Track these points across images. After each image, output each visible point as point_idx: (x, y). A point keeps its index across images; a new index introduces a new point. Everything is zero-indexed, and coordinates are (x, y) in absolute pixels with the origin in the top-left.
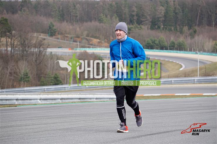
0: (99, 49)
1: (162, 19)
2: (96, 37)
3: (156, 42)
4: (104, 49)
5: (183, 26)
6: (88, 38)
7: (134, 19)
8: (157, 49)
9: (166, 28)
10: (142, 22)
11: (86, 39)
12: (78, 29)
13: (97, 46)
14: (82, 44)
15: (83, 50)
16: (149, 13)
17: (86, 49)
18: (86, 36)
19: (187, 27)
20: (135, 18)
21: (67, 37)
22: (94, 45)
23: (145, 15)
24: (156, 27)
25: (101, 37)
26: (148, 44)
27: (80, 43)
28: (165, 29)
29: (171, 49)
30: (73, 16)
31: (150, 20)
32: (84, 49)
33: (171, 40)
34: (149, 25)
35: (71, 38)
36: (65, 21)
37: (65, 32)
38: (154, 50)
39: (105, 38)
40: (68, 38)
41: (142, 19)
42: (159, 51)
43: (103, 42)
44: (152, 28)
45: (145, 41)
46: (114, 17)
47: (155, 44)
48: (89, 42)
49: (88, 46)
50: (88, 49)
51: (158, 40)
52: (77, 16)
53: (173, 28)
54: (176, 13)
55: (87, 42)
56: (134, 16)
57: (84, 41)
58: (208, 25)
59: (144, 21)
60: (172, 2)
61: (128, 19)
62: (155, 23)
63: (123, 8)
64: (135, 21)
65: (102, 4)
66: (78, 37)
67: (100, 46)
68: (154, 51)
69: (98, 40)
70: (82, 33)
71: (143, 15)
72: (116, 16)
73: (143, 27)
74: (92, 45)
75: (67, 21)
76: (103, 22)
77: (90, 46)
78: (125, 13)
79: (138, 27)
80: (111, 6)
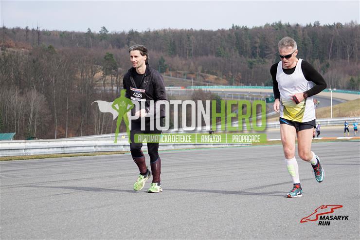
0: (216, 86)
2: (213, 74)
4: (222, 86)
6: (203, 74)
7: (257, 52)
10: (265, 55)
11: (201, 75)
12: (192, 64)
13: (214, 83)
14: (197, 82)
15: (197, 88)
17: (201, 87)
18: (202, 72)
19: (318, 60)
20: (258, 50)
21: (179, 73)
23: (270, 46)
25: (218, 72)
27: (194, 80)
30: (186, 49)
32: (199, 87)
35: (184, 75)
36: (177, 55)
37: (177, 67)
39: (223, 74)
40: (180, 75)
41: (266, 52)
43: (221, 78)
46: (233, 50)
48: (204, 79)
49: (204, 83)
50: (203, 87)
52: (191, 50)
54: (305, 45)
55: (202, 78)
56: (257, 48)
57: (199, 78)
58: (342, 58)
59: (268, 54)
60: (301, 32)
61: (250, 51)
63: (243, 39)
64: (258, 54)
65: (219, 34)
66: (192, 74)
67: (218, 84)
69: (215, 77)
70: (197, 69)
71: (267, 47)
72: (236, 48)
73: (267, 60)
74: (208, 82)
75: (179, 56)
76: (220, 56)
77: (206, 83)
78: (246, 45)
79: (261, 61)
80: (230, 36)
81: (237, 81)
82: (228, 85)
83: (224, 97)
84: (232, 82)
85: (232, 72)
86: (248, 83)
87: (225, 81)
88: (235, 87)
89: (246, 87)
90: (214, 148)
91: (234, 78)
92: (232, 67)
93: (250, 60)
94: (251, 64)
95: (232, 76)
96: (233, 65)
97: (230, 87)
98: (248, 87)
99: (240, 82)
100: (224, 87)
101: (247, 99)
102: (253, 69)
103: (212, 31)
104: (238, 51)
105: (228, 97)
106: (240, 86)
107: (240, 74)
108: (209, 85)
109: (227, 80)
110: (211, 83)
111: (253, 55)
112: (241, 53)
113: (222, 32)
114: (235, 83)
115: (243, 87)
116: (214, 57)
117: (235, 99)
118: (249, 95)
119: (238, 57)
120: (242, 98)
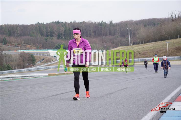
0: (31, 50)
1: (63, 34)
2: (29, 44)
4: (33, 50)
6: (25, 45)
9: (65, 38)
10: (53, 35)
11: (24, 45)
12: (19, 40)
14: (22, 48)
15: (22, 51)
16: (56, 31)
17: (24, 50)
20: (49, 33)
23: (54, 32)
24: (60, 38)
25: (31, 44)
26: (56, 47)
27: (20, 47)
30: (16, 34)
31: (57, 34)
35: (16, 45)
37: (12, 42)
39: (34, 44)
40: (14, 45)
43: (33, 46)
45: (55, 45)
50: (25, 50)
52: (18, 34)
53: (69, 38)
54: (70, 31)
55: (24, 47)
56: (48, 32)
58: (86, 36)
60: (68, 25)
61: (46, 34)
62: (60, 36)
63: (42, 29)
66: (19, 44)
67: (31, 49)
69: (30, 46)
70: (22, 42)
72: (39, 33)
73: (53, 38)
75: (13, 36)
76: (32, 36)
78: (44, 31)
79: (51, 38)
80: (36, 27)
81: (40, 47)
83: (35, 55)
85: (38, 44)
86: (45, 48)
88: (39, 50)
89: (44, 50)
90: (31, 78)
92: (38, 41)
93: (46, 38)
94: (46, 40)
97: (37, 50)
99: (42, 48)
100: (35, 50)
101: (45, 55)
102: (47, 42)
103: (28, 25)
104: (40, 34)
105: (36, 55)
107: (41, 44)
109: (36, 47)
110: (28, 49)
111: (47, 36)
112: (42, 35)
113: (32, 25)
114: (39, 49)
116: (29, 37)
117: (40, 56)
118: (46, 54)
119: (40, 36)
120: (43, 55)
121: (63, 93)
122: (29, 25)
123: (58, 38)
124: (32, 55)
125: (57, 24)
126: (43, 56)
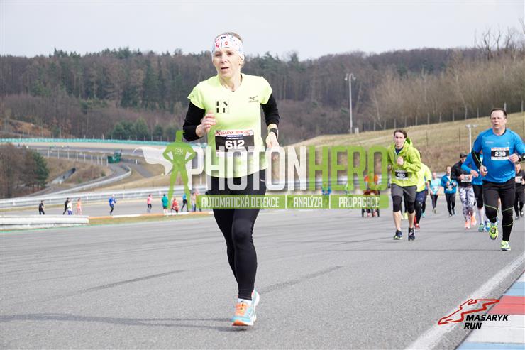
0: (33, 139)
1: (139, 89)
2: (28, 121)
3: (131, 128)
4: (43, 139)
5: (175, 101)
6: (14, 121)
7: (93, 90)
8: (133, 139)
9: (147, 105)
10: (106, 93)
11: (10, 123)
13: (30, 134)
14: (4, 132)
16: (119, 80)
17: (10, 140)
18: (11, 118)
19: (180, 102)
20: (95, 87)
22: (25, 133)
23: (112, 81)
24: (131, 102)
25: (36, 119)
26: (118, 130)
28: (144, 107)
29: (155, 140)
31: (121, 91)
32: (7, 140)
33: (156, 125)
34: (119, 99)
38: (128, 141)
39: (44, 122)
41: (105, 89)
42: (137, 144)
43: (40, 127)
44: (124, 105)
45: (112, 126)
46: (59, 85)
47: (130, 131)
48: (15, 128)
49: (14, 134)
50: (14, 140)
51: (134, 124)
53: (157, 105)
54: (163, 80)
55: (12, 127)
56: (92, 83)
57: (7, 126)
59: (110, 93)
60: (156, 63)
61: (83, 89)
62: (128, 95)
63: (72, 71)
64: (94, 92)
65: (37, 63)
67: (36, 136)
68: (128, 143)
69: (32, 125)
70: (4, 113)
71: (107, 83)
72: (62, 84)
73: (108, 102)
74: (21, 133)
76: (39, 95)
77: (18, 134)
78: (78, 79)
79: (100, 103)
80: (53, 66)
81: (65, 131)
82: (52, 137)
83: (47, 155)
84: (59, 132)
85: (57, 119)
86: (81, 134)
87: (47, 132)
88: (62, 140)
89: (78, 140)
90: (34, 229)
91: (60, 127)
92: (57, 112)
93: (85, 101)
94: (85, 107)
95: (57, 124)
96: (59, 107)
97: (55, 140)
98: (81, 140)
99: (70, 133)
100: (46, 140)
101: (80, 157)
102: (88, 114)
103: (26, 58)
104: (65, 89)
105: (51, 155)
106: (70, 138)
107: (68, 121)
108: (22, 137)
109: (50, 130)
110: (25, 135)
111: (88, 94)
112: (70, 91)
113: (40, 59)
114: (62, 135)
115: (75, 140)
116: (30, 96)
117: (63, 159)
118: (83, 153)
119: (67, 96)
120: (73, 156)
121: (134, 280)
122: (31, 59)
123: (122, 102)
124: (39, 154)
125: (121, 58)
126: (73, 160)
